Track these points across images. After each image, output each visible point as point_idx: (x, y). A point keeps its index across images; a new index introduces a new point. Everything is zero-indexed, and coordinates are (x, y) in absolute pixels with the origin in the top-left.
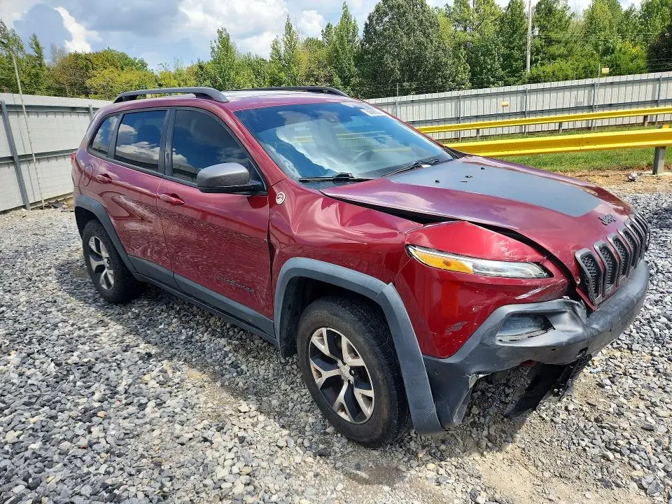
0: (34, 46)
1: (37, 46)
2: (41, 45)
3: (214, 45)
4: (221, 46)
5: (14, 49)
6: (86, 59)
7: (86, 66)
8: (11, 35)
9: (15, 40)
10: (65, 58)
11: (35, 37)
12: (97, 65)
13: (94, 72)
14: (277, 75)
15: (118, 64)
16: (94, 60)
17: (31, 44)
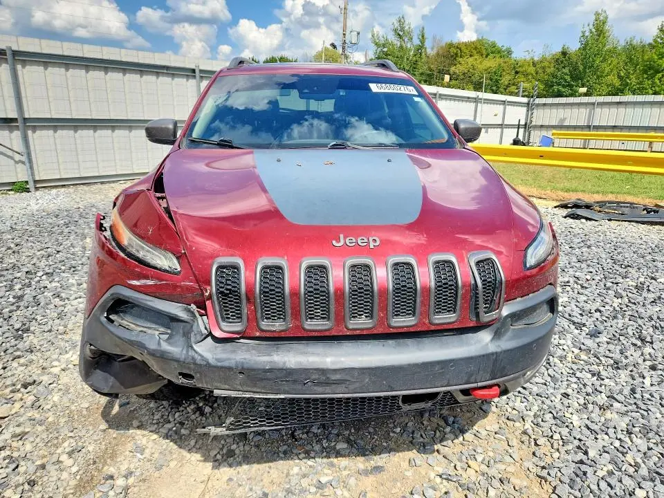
0: (420, 37)
1: (423, 36)
2: (425, 36)
3: (587, 29)
4: (594, 30)
5: (406, 40)
6: (457, 48)
7: (456, 54)
8: (407, 28)
9: (408, 33)
10: (442, 47)
11: (423, 28)
12: (465, 53)
13: (461, 59)
14: (654, 62)
15: (484, 52)
16: (463, 48)
17: (418, 35)
